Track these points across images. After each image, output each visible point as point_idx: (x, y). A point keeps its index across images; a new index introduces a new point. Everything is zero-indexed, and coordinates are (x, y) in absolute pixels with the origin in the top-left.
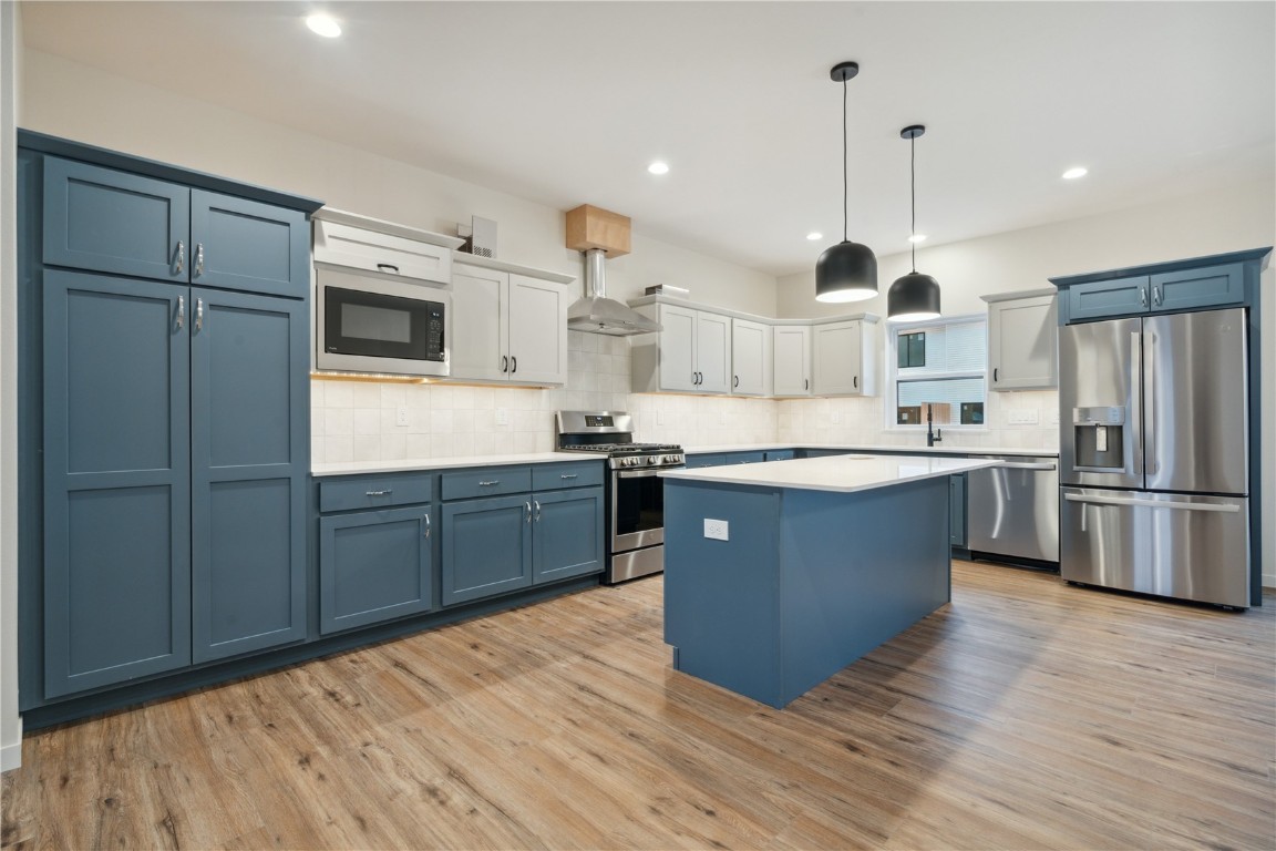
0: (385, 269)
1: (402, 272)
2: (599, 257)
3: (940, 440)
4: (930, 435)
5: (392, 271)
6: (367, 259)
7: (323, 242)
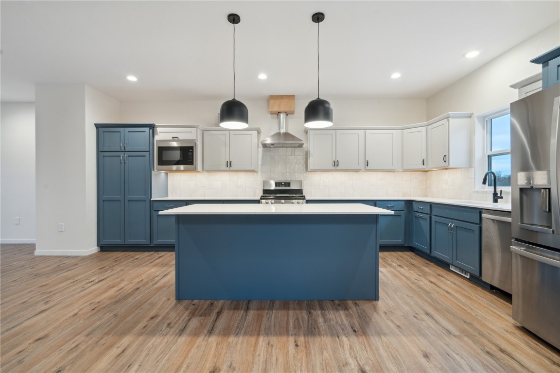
0: (175, 139)
1: (180, 139)
2: (282, 116)
3: (502, 198)
4: (495, 194)
5: (177, 139)
6: (169, 137)
7: (157, 134)
